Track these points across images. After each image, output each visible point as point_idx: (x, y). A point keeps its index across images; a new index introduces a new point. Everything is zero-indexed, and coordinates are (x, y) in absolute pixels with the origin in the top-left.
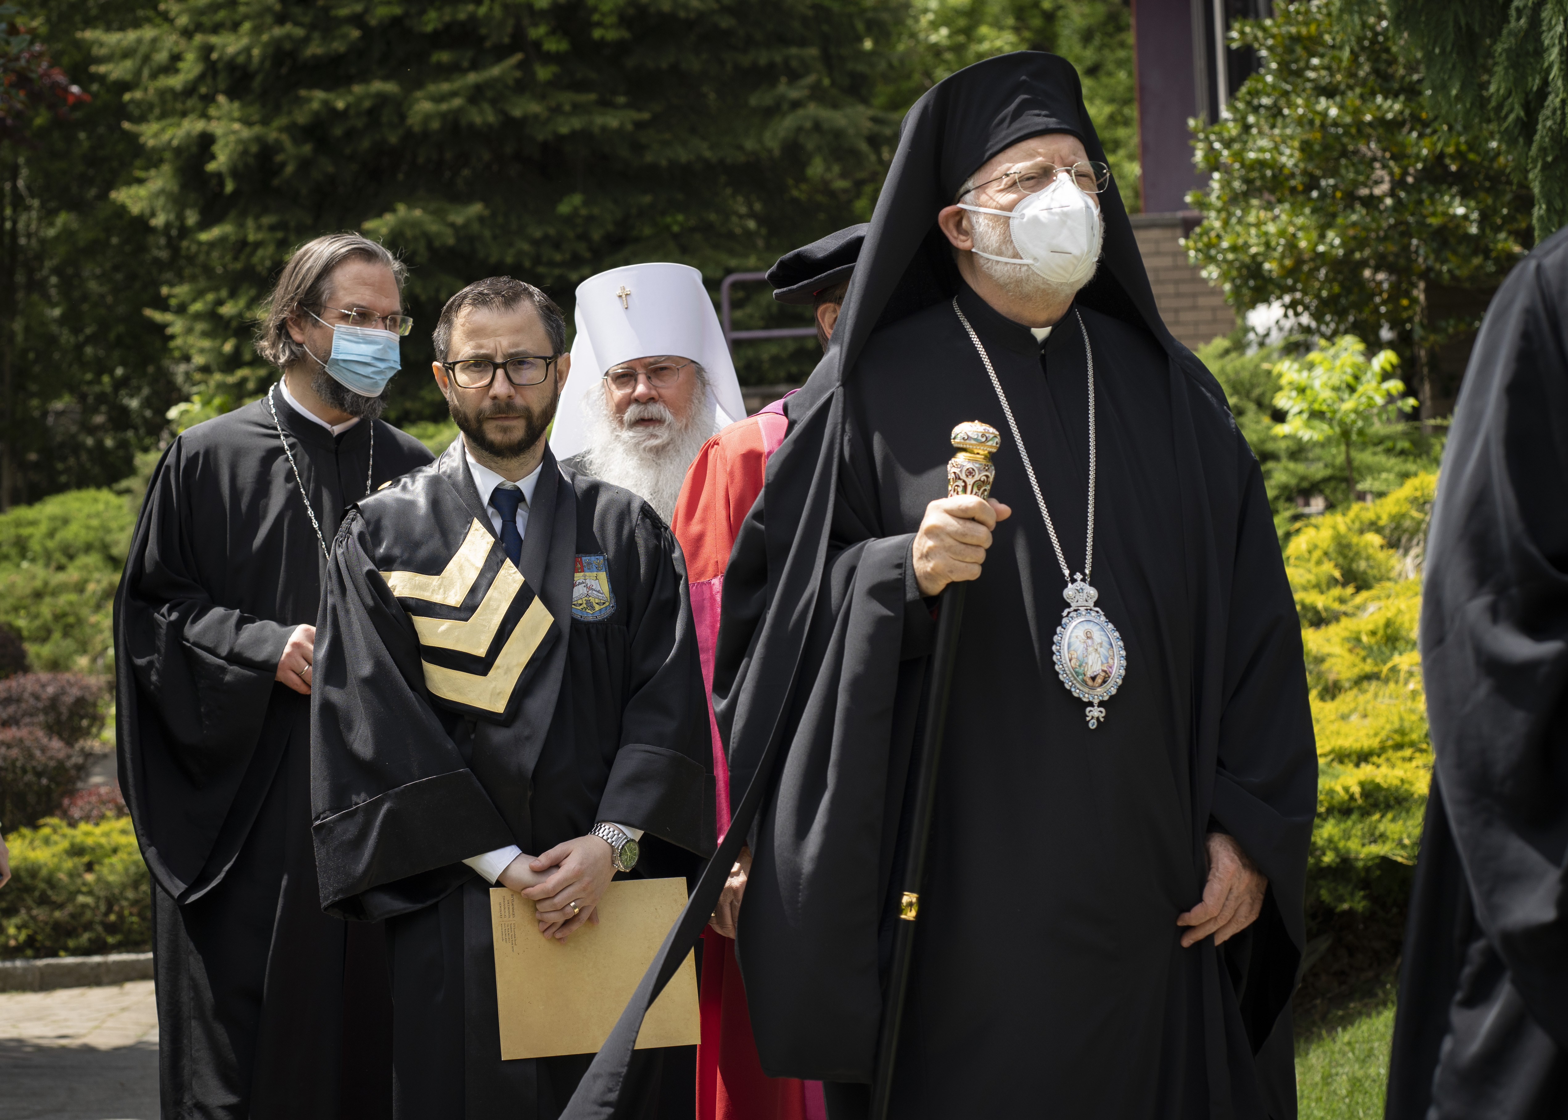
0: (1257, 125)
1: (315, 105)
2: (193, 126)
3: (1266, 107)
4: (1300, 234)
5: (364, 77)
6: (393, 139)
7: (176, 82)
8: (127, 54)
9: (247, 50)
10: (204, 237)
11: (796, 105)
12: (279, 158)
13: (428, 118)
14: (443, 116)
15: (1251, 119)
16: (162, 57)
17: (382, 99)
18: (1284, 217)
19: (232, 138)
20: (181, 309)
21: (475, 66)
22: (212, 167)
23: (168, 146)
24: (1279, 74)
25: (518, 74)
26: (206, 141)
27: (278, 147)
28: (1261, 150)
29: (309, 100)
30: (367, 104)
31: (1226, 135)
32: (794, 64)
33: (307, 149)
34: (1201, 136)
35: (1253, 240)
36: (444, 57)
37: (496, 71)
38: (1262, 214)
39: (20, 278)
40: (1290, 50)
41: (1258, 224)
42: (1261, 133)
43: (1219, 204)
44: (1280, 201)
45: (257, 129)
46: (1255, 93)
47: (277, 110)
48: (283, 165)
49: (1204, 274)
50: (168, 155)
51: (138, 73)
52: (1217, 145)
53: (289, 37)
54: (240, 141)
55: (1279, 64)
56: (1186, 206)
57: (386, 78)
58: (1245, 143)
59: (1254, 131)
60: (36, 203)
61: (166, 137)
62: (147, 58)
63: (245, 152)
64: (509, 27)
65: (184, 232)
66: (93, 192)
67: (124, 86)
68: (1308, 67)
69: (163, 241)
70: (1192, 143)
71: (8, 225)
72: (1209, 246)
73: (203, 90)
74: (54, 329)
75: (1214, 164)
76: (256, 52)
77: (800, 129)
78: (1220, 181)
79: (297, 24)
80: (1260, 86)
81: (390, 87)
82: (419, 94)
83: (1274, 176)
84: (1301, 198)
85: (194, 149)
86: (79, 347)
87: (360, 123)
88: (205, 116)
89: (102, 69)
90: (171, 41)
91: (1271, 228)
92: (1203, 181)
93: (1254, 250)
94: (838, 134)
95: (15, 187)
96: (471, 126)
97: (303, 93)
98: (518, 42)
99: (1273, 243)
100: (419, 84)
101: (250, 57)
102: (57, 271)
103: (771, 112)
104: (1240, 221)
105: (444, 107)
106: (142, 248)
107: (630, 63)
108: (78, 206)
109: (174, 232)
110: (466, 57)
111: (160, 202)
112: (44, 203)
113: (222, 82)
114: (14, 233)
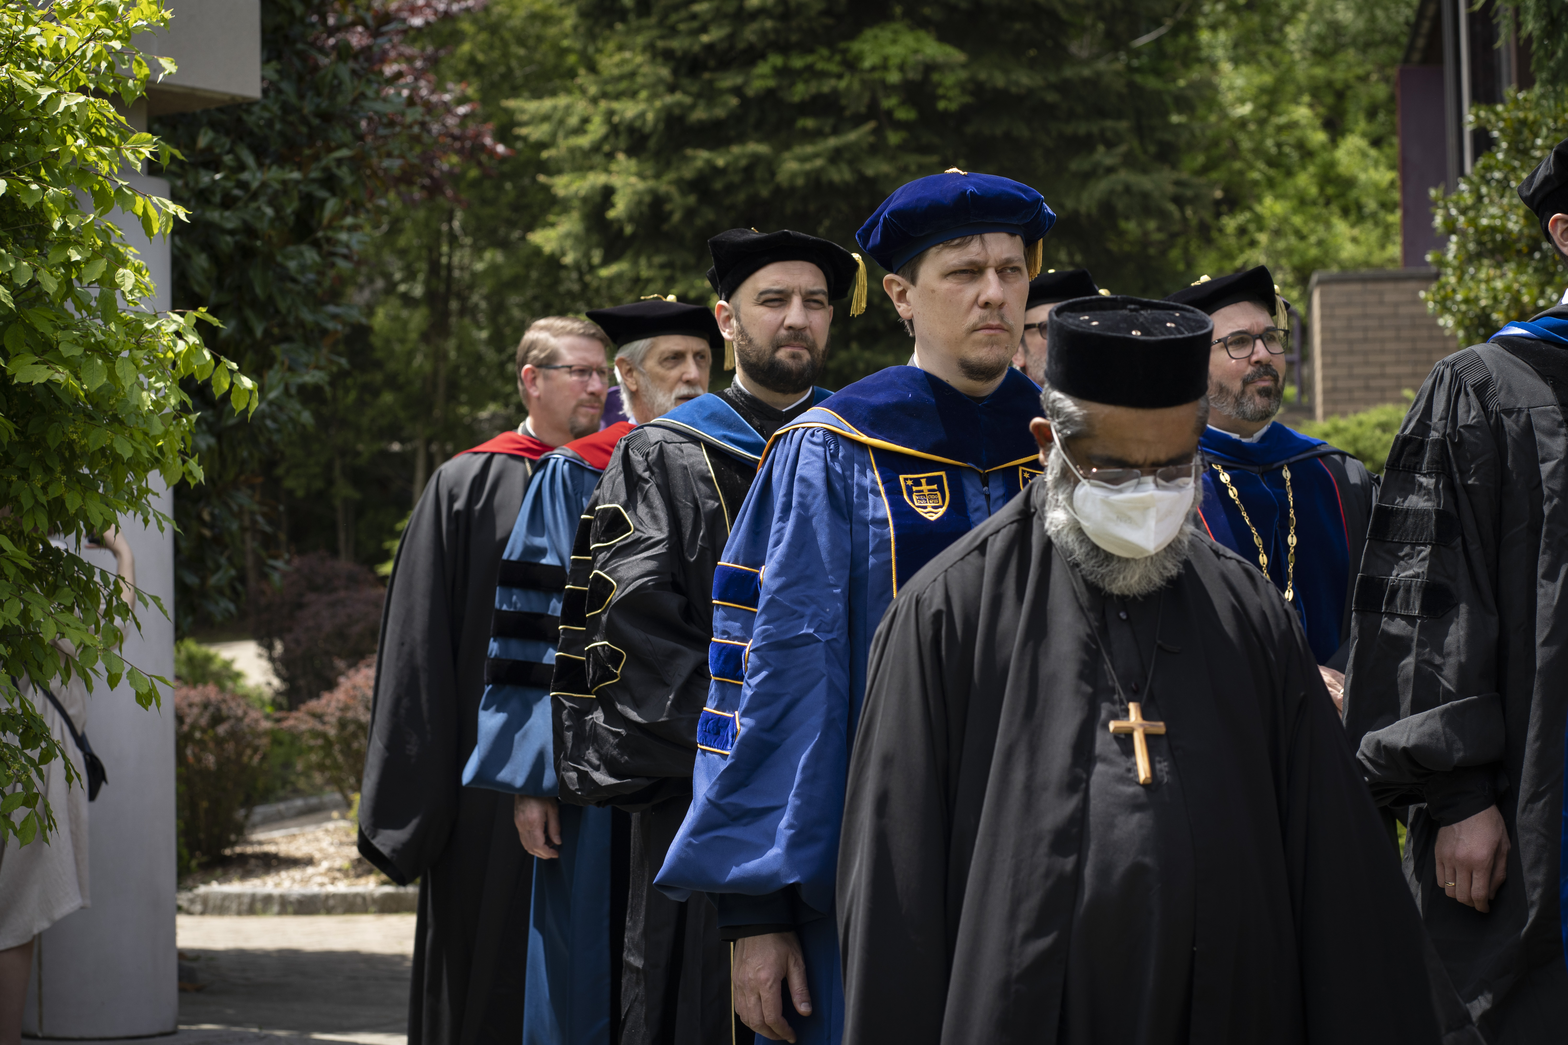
0: (1488, 195)
1: (699, 163)
2: (596, 179)
3: (1498, 181)
4: (1524, 290)
5: (741, 139)
6: (765, 192)
7: (584, 141)
8: (544, 119)
9: (642, 115)
10: (606, 272)
11: (1110, 170)
12: (668, 207)
13: (794, 175)
14: (807, 174)
15: (1484, 190)
16: (573, 120)
17: (756, 160)
18: (1510, 275)
19: (629, 190)
21: (836, 131)
22: (612, 214)
23: (575, 196)
24: (1508, 152)
25: (871, 139)
26: (608, 192)
27: (666, 199)
28: (1493, 217)
29: (694, 158)
30: (743, 162)
31: (1462, 204)
32: (1109, 134)
33: (692, 199)
34: (1441, 203)
35: (1483, 294)
36: (809, 123)
37: (852, 136)
38: (1492, 272)
39: (454, 305)
40: (1519, 132)
41: (1488, 281)
42: (1492, 202)
43: (1455, 263)
44: (1507, 261)
45: (651, 183)
46: (1488, 168)
47: (668, 165)
48: (671, 213)
49: (1441, 322)
50: (576, 203)
51: (554, 134)
52: (1454, 212)
53: (679, 104)
54: (635, 193)
55: (1509, 144)
56: (1426, 264)
57: (759, 141)
58: (1478, 211)
59: (1486, 200)
60: (468, 241)
61: (574, 187)
62: (561, 122)
63: (640, 203)
64: (866, 98)
65: (592, 268)
66: (516, 234)
67: (542, 146)
68: (1534, 147)
69: (574, 275)
70: (1433, 209)
71: (444, 260)
72: (1445, 298)
73: (606, 148)
74: (482, 349)
75: (1451, 227)
76: (650, 116)
77: (1112, 192)
78: (1457, 243)
79: (686, 92)
80: (1493, 162)
81: (762, 149)
82: (787, 155)
83: (1503, 240)
84: (1525, 260)
85: (598, 199)
87: (736, 179)
88: (607, 171)
89: (524, 131)
90: (581, 107)
91: (1499, 284)
92: (1441, 244)
93: (1483, 303)
94: (1145, 196)
95: (451, 228)
96: (831, 184)
97: (689, 152)
98: (873, 111)
99: (1500, 297)
100: (788, 147)
101: (644, 120)
102: (487, 298)
103: (1088, 176)
104: (1473, 278)
105: (808, 166)
106: (557, 281)
107: (969, 130)
108: (504, 245)
109: (585, 267)
110: (828, 124)
111: (568, 243)
112: (475, 242)
113: (623, 142)
114: (449, 267)
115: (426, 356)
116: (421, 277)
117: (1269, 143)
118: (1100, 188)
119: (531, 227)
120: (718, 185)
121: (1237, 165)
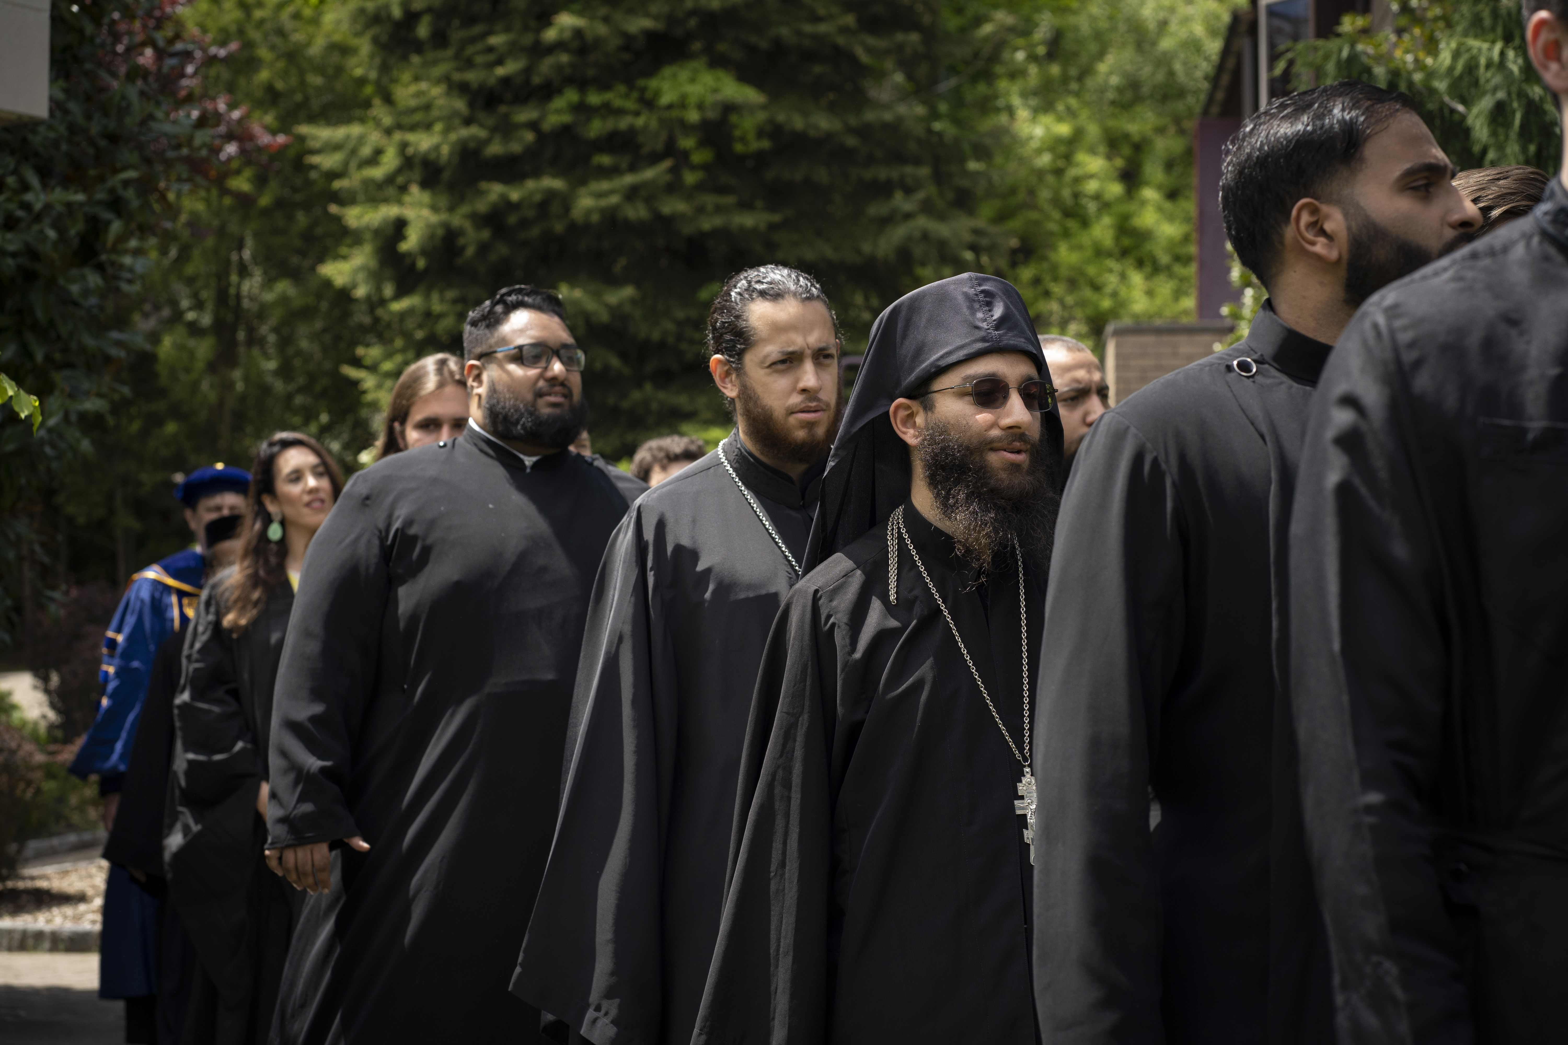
1: (493, 197)
2: (389, 211)
5: (537, 174)
6: (559, 228)
7: (377, 173)
8: (336, 147)
9: (437, 148)
10: (397, 306)
11: (908, 216)
13: (589, 212)
14: (603, 211)
16: (366, 151)
17: (551, 196)
19: (421, 223)
20: (373, 368)
21: (633, 168)
22: (404, 247)
23: (367, 228)
25: (668, 177)
26: (400, 225)
27: (460, 233)
29: (488, 192)
30: (538, 198)
32: (908, 180)
33: (486, 234)
36: (605, 160)
37: (648, 174)
39: (241, 335)
45: (444, 216)
47: (462, 198)
48: (464, 248)
50: (368, 236)
51: (346, 164)
53: (475, 138)
54: (428, 226)
56: (1221, 317)
57: (554, 176)
60: (258, 271)
61: (366, 219)
62: (354, 152)
63: (432, 236)
64: (663, 136)
65: (383, 302)
66: (306, 263)
67: (333, 175)
69: (364, 307)
70: (1229, 263)
71: (233, 289)
73: (400, 180)
74: (269, 379)
75: (1247, 281)
76: (445, 150)
77: (909, 239)
78: (1252, 296)
79: (481, 125)
81: (558, 184)
82: (583, 191)
85: (390, 231)
86: (289, 397)
87: (530, 213)
88: (400, 202)
89: (315, 159)
90: (375, 137)
94: (943, 244)
95: (241, 258)
96: (627, 223)
97: (484, 185)
98: (670, 150)
100: (583, 182)
101: (439, 153)
102: (276, 330)
103: (886, 221)
105: (604, 202)
106: (347, 315)
107: (769, 174)
108: (295, 275)
109: (376, 301)
110: (625, 161)
111: (361, 277)
112: (266, 272)
113: (417, 174)
114: (238, 297)
115: (211, 386)
116: (210, 306)
117: (1066, 193)
118: (898, 233)
119: (321, 259)
120: (512, 219)
121: (1034, 215)
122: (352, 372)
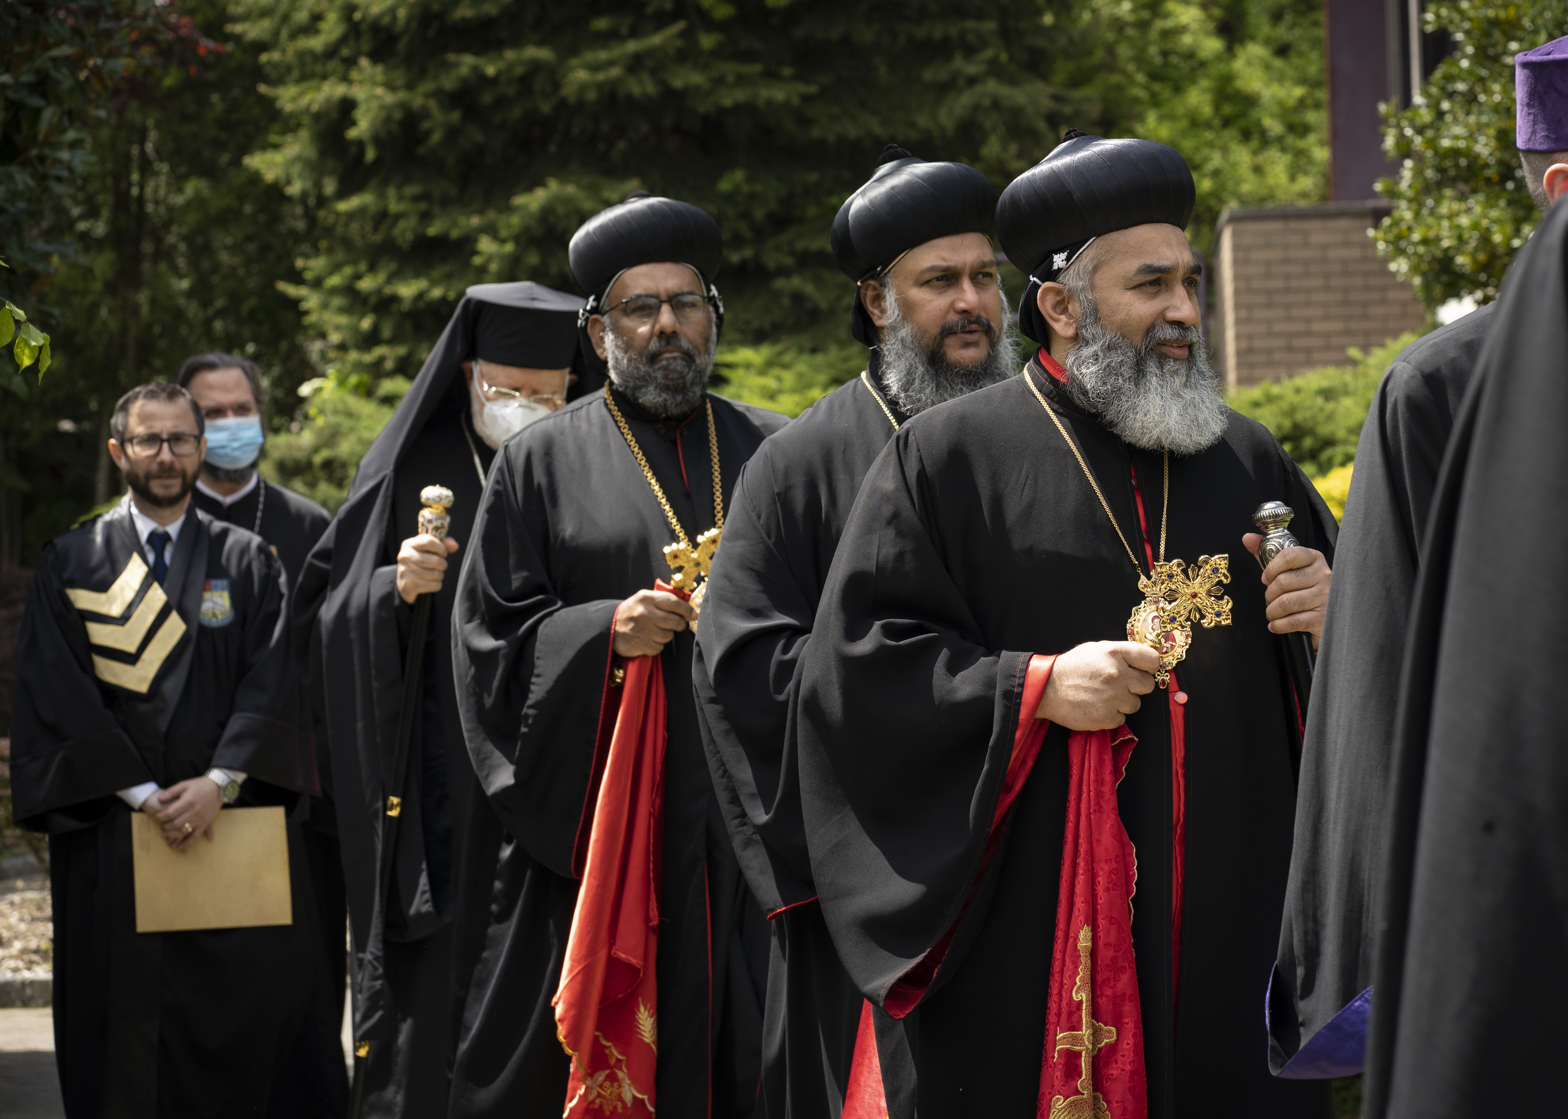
0: (1451, 111)
1: (464, 71)
2: (334, 90)
3: (1462, 94)
4: (1495, 228)
5: (516, 42)
6: (546, 108)
7: (317, 43)
8: (264, 13)
9: (393, 10)
10: (343, 206)
11: (972, 81)
12: (426, 125)
13: (583, 88)
14: (600, 86)
15: (1445, 105)
16: (301, 16)
17: (535, 67)
18: (1478, 209)
19: (375, 104)
20: (317, 283)
21: (634, 33)
22: (353, 133)
23: (307, 110)
24: (1474, 58)
25: (679, 43)
26: (347, 106)
27: (424, 114)
28: (1456, 138)
29: (457, 65)
30: (519, 71)
31: (1419, 122)
32: (970, 38)
33: (455, 116)
34: (1392, 121)
35: (1445, 233)
36: (603, 23)
37: (656, 40)
38: (1456, 206)
39: (148, 247)
40: (1487, 34)
41: (1451, 216)
42: (1456, 120)
43: (1410, 193)
44: (1474, 191)
45: (402, 95)
46: (1449, 78)
47: (423, 73)
48: (428, 133)
49: (1393, 267)
50: (306, 120)
51: (276, 33)
52: (1409, 132)
54: (382, 107)
55: (1475, 48)
56: (1374, 195)
57: (541, 43)
58: (1438, 130)
59: (1448, 118)
60: (164, 167)
61: (305, 101)
62: (286, 18)
63: (388, 119)
65: (322, 201)
66: (225, 159)
67: (261, 46)
68: (1506, 52)
69: (299, 210)
70: (1382, 128)
71: (135, 191)
72: (1399, 238)
73: (345, 52)
74: (182, 301)
75: (1405, 150)
76: (402, 13)
77: (977, 107)
78: (1412, 169)
80: (1454, 71)
81: (543, 54)
82: (574, 62)
83: (1469, 166)
84: (1496, 190)
85: (335, 115)
86: (208, 322)
87: (511, 91)
88: (345, 79)
89: (238, 28)
91: (1464, 221)
92: (1393, 170)
93: (1446, 243)
94: (1016, 112)
95: (143, 152)
96: (629, 98)
97: (451, 57)
98: (682, 9)
99: (1466, 235)
100: (574, 51)
101: (395, 18)
102: (188, 239)
103: (946, 88)
104: (1432, 212)
105: (601, 76)
106: (275, 219)
107: (799, 32)
108: (210, 172)
109: (312, 201)
110: (625, 24)
111: (296, 169)
112: (173, 168)
113: (366, 44)
114: (141, 200)
115: (111, 311)
116: (105, 213)
117: (1153, 50)
118: (964, 101)
119: (246, 149)
120: (487, 98)
121: (1115, 78)
122: (291, 290)
